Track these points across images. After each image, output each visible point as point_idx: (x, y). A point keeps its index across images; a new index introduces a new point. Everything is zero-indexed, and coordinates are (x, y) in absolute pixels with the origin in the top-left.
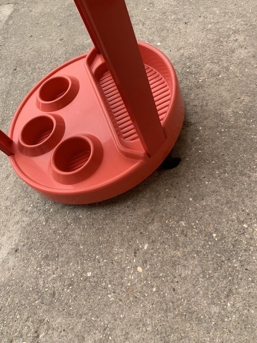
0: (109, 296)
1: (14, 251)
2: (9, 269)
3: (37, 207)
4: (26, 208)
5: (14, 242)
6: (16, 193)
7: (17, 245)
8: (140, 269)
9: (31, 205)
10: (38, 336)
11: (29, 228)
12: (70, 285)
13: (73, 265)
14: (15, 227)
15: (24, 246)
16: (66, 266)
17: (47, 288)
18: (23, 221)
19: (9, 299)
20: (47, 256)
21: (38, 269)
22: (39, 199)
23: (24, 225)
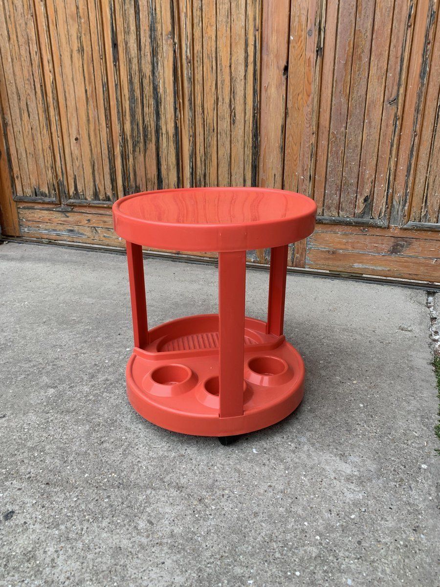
0: (376, 397)
1: (342, 458)
2: (364, 461)
3: (292, 438)
4: (291, 448)
5: (333, 458)
6: (269, 460)
7: (335, 455)
8: (355, 382)
9: (290, 443)
10: (418, 437)
11: (317, 445)
12: (372, 417)
13: (355, 414)
14: (315, 458)
15: (337, 449)
16: (356, 418)
17: (377, 431)
18: (308, 450)
19: (393, 459)
20: (347, 430)
21: (360, 436)
22: (283, 438)
23: (312, 449)
